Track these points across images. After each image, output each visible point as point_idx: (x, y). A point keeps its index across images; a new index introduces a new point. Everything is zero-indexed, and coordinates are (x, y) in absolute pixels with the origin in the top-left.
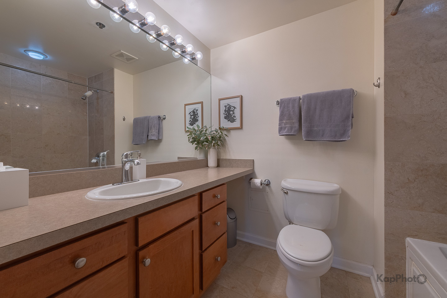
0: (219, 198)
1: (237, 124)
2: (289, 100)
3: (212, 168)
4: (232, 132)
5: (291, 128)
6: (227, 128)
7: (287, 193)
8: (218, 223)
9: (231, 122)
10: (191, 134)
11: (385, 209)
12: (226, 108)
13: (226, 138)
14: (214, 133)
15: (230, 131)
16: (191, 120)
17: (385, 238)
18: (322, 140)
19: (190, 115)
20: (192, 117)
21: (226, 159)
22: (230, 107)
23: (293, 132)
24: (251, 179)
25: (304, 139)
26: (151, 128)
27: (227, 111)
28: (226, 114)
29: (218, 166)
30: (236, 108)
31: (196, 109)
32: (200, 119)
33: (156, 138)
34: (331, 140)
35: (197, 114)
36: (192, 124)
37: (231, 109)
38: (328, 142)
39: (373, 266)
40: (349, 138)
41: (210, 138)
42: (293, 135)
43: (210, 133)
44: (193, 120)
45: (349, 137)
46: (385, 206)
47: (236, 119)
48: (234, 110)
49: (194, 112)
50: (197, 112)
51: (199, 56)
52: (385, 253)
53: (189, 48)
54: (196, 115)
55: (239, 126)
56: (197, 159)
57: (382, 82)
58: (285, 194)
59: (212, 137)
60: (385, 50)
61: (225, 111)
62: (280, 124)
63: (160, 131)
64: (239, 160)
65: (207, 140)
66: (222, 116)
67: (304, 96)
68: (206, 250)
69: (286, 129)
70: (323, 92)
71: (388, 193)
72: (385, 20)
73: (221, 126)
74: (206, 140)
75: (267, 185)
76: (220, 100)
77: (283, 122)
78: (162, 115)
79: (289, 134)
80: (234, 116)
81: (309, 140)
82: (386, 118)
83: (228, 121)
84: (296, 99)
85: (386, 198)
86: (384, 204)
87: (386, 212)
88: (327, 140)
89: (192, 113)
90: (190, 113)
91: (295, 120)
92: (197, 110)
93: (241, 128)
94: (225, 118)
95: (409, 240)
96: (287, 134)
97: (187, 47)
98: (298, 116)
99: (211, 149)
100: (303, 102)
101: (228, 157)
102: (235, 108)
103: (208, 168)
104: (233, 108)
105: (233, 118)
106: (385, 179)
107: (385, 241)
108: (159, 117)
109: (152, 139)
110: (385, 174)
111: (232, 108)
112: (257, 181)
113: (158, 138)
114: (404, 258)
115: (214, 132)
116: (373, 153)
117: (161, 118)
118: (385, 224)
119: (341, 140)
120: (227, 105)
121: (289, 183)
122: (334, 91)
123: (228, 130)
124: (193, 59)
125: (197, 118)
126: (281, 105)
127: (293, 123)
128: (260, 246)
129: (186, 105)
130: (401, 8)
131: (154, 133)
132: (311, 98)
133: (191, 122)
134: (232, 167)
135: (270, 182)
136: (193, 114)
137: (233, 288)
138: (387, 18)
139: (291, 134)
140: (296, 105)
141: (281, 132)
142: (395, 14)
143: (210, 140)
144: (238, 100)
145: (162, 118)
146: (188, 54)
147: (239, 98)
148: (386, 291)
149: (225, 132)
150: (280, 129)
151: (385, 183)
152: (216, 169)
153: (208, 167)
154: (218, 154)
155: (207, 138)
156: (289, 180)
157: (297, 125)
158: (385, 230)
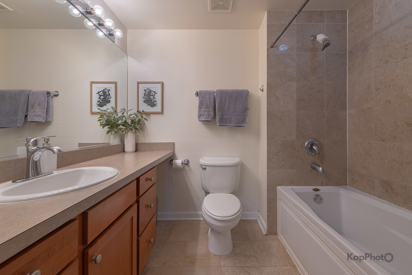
0: (152, 180)
1: (158, 109)
2: (207, 92)
3: (130, 152)
4: (152, 117)
5: (209, 115)
6: (147, 112)
7: (205, 169)
8: (151, 205)
9: (151, 106)
10: (102, 116)
11: (267, 170)
12: (146, 92)
13: (146, 122)
14: (134, 117)
15: (150, 116)
16: (99, 101)
17: (267, 190)
18: (230, 125)
19: (99, 95)
20: (102, 97)
21: (145, 143)
22: (150, 91)
23: (210, 118)
24: (172, 160)
25: (218, 125)
26: (33, 107)
27: (147, 95)
28: (146, 98)
29: (136, 150)
30: (157, 93)
31: (108, 89)
32: (113, 100)
33: (43, 120)
34: (236, 125)
35: (109, 94)
36: (101, 105)
37: (151, 94)
38: (233, 127)
39: (258, 211)
40: (247, 125)
41: (129, 122)
42: (209, 121)
43: (129, 116)
44: (102, 100)
45: (246, 123)
46: (267, 169)
47: (156, 104)
48: (154, 95)
49: (104, 91)
50: (108, 92)
51: (118, 33)
52: (267, 199)
53: (109, 23)
54: (107, 95)
55: (160, 110)
56: (110, 144)
57: (265, 88)
58: (204, 170)
59: (132, 121)
60: (267, 68)
61: (145, 95)
62: (199, 112)
63: (48, 111)
64: (159, 143)
65: (125, 124)
66: (141, 100)
67: (217, 91)
68: (141, 234)
69: (205, 116)
70: (230, 90)
71: (269, 160)
72: (267, 49)
73: (141, 110)
74: (123, 124)
75: (187, 164)
76: (139, 83)
77: (202, 110)
78: (52, 90)
79: (207, 120)
80: (154, 101)
81: (221, 126)
82: (268, 112)
83: (148, 105)
84: (212, 93)
85: (268, 163)
86: (267, 167)
87: (268, 172)
88: (233, 125)
89: (101, 92)
90: (98, 93)
91: (211, 109)
92: (109, 91)
93: (162, 113)
94: (145, 102)
95: (278, 187)
96: (205, 120)
97: (106, 20)
98: (213, 106)
99: (129, 133)
100: (217, 95)
101: (147, 141)
102: (155, 93)
103: (124, 154)
104: (154, 93)
105: (153, 102)
106: (267, 151)
107: (267, 191)
108: (48, 93)
109: (36, 121)
110: (267, 148)
111: (152, 92)
112: (179, 162)
113: (46, 120)
114: (276, 200)
115: (134, 115)
116: (258, 134)
117: (50, 94)
118: (267, 180)
119: (242, 125)
120: (146, 89)
121: (205, 160)
122: (237, 90)
123: (148, 114)
124: (111, 35)
125: (108, 98)
126: (200, 95)
127: (210, 111)
128: (180, 221)
129: (92, 83)
130: (275, 45)
131: (39, 113)
132: (222, 93)
133: (101, 102)
134: (152, 151)
135: (189, 162)
136: (102, 94)
137: (164, 264)
138: (268, 48)
139: (208, 120)
140: (212, 97)
141: (200, 118)
142: (272, 47)
143: (130, 123)
144: (159, 85)
145: (52, 95)
146: (105, 28)
147: (160, 84)
148: (268, 224)
149: (144, 116)
150: (200, 116)
151: (267, 154)
152: (134, 154)
153: (124, 151)
154: (137, 138)
155: (125, 122)
156: (205, 158)
157: (212, 113)
158: (267, 184)
